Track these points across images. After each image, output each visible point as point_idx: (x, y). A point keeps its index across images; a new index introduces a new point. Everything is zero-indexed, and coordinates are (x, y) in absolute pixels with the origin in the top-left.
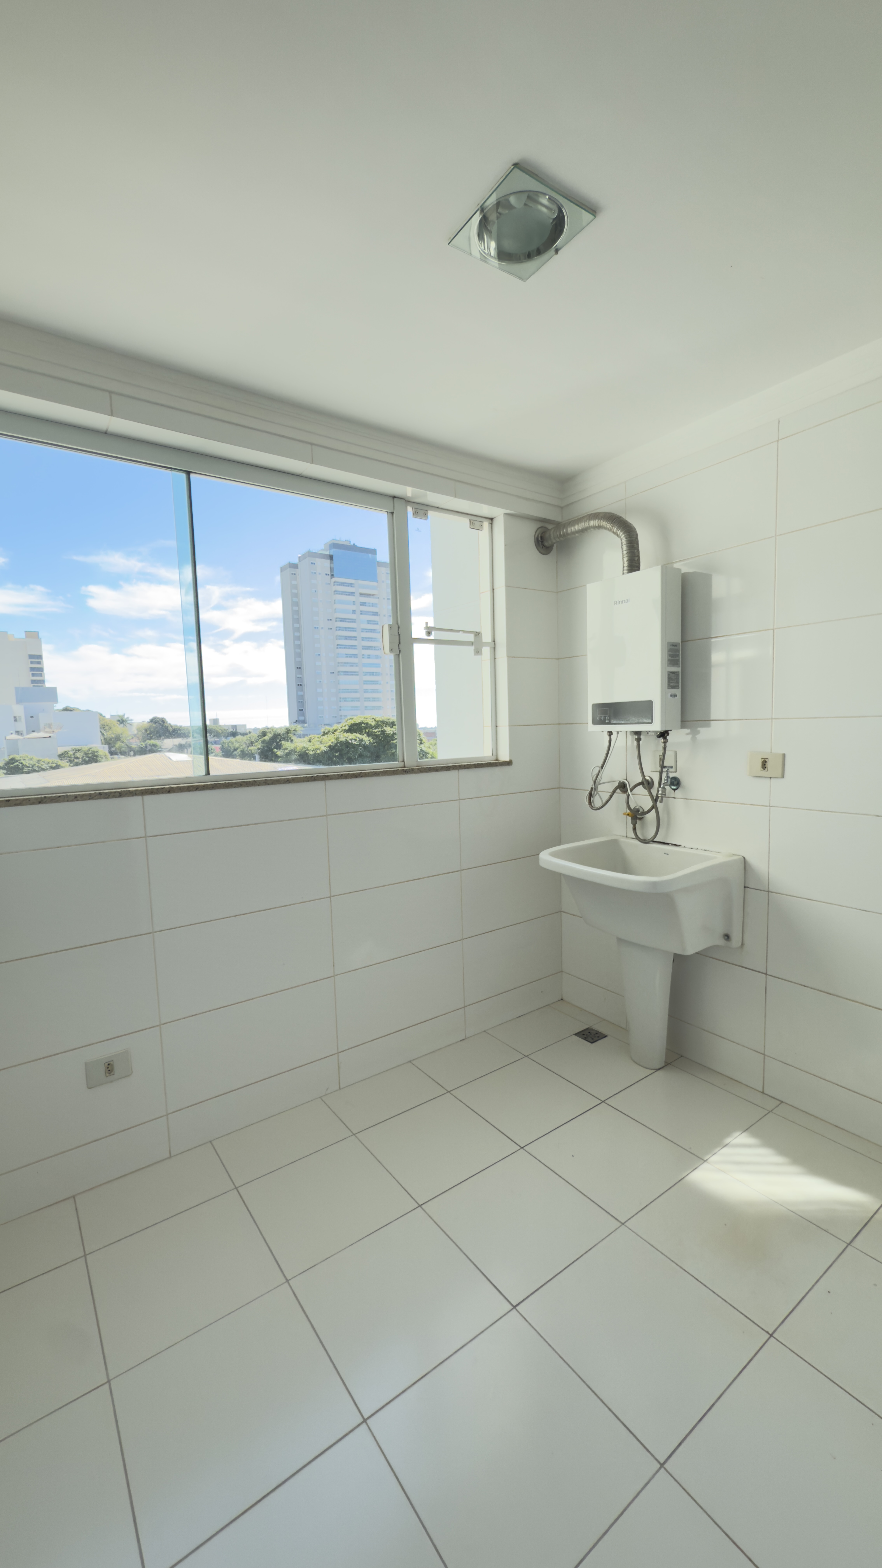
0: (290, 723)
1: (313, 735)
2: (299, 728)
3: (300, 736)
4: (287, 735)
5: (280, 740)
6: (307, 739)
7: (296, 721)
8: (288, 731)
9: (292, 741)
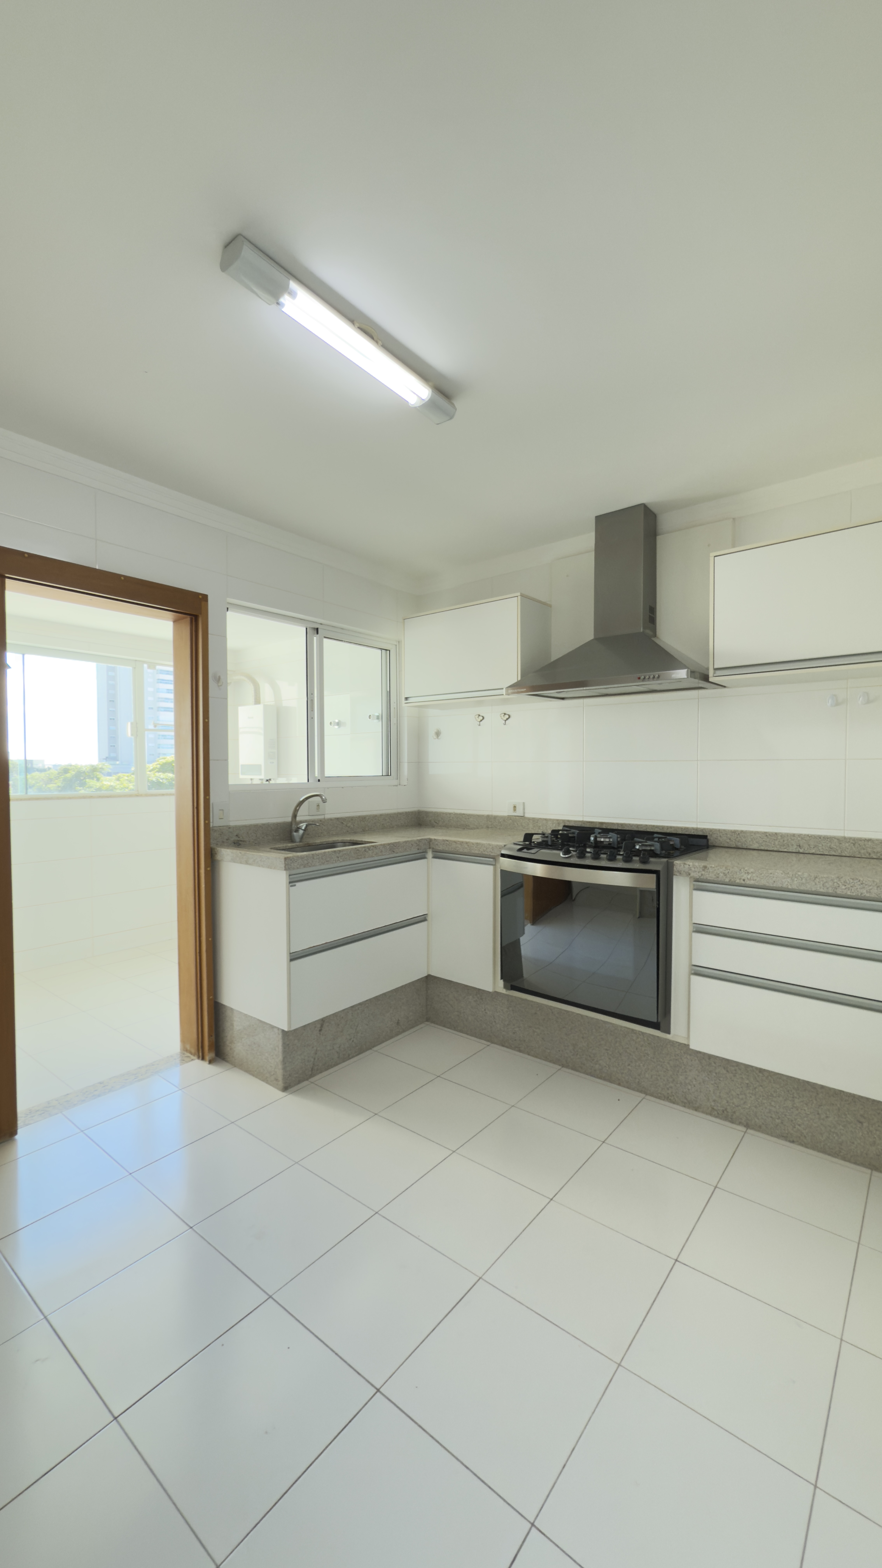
0: (100, 760)
1: (122, 774)
2: (108, 766)
3: (109, 774)
4: (93, 772)
5: (85, 778)
6: (114, 777)
7: (107, 758)
8: (94, 769)
9: (98, 780)
